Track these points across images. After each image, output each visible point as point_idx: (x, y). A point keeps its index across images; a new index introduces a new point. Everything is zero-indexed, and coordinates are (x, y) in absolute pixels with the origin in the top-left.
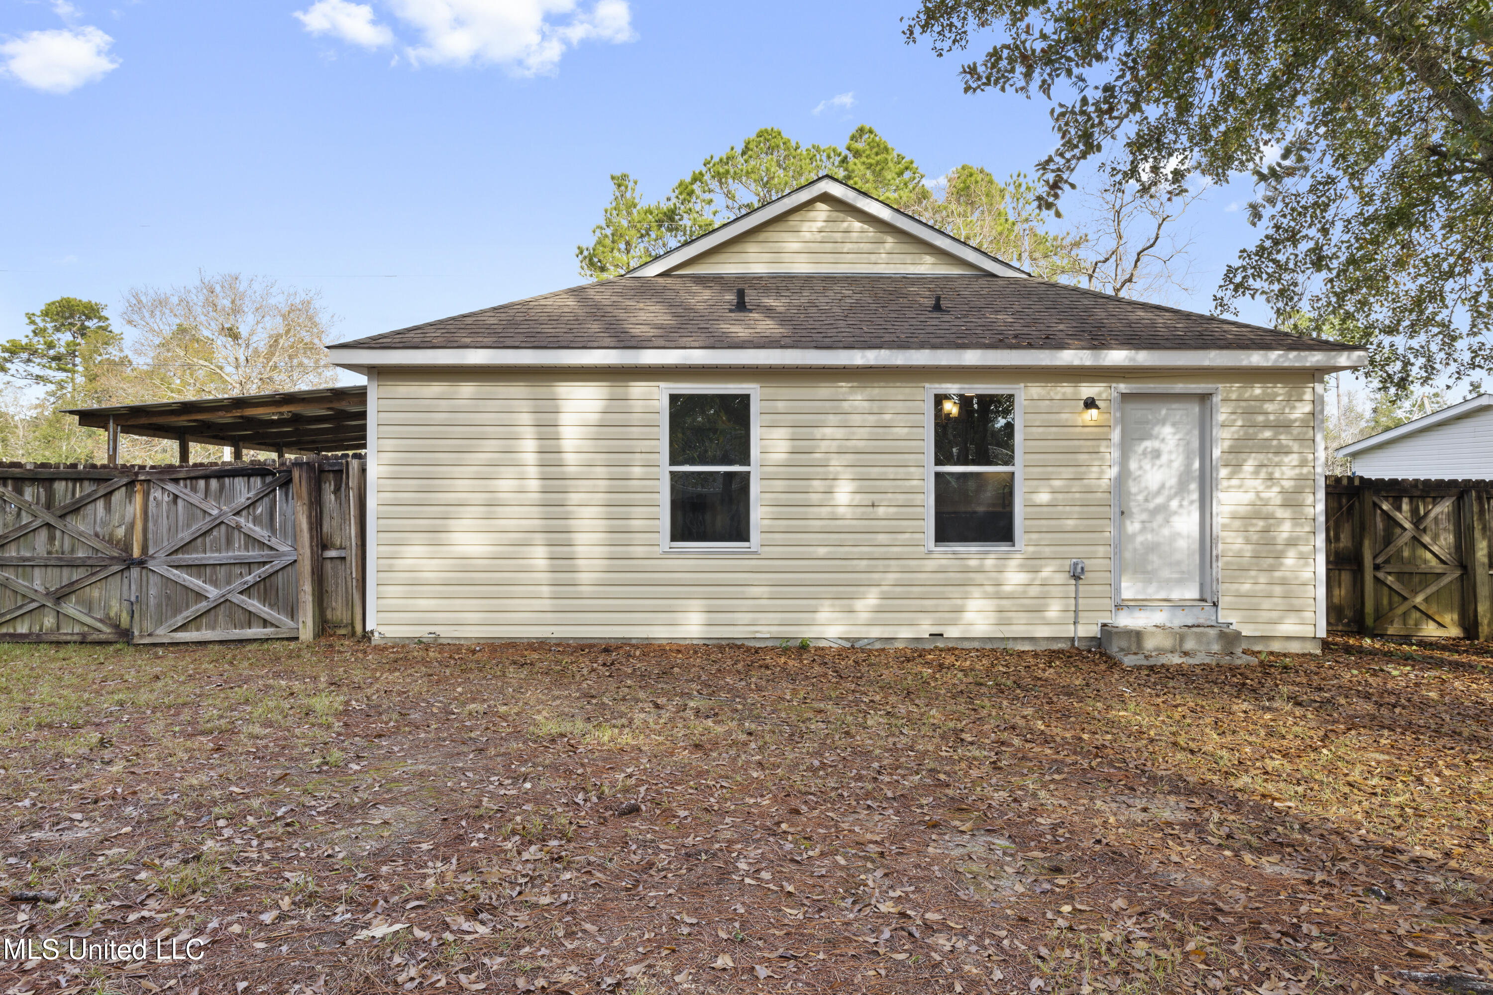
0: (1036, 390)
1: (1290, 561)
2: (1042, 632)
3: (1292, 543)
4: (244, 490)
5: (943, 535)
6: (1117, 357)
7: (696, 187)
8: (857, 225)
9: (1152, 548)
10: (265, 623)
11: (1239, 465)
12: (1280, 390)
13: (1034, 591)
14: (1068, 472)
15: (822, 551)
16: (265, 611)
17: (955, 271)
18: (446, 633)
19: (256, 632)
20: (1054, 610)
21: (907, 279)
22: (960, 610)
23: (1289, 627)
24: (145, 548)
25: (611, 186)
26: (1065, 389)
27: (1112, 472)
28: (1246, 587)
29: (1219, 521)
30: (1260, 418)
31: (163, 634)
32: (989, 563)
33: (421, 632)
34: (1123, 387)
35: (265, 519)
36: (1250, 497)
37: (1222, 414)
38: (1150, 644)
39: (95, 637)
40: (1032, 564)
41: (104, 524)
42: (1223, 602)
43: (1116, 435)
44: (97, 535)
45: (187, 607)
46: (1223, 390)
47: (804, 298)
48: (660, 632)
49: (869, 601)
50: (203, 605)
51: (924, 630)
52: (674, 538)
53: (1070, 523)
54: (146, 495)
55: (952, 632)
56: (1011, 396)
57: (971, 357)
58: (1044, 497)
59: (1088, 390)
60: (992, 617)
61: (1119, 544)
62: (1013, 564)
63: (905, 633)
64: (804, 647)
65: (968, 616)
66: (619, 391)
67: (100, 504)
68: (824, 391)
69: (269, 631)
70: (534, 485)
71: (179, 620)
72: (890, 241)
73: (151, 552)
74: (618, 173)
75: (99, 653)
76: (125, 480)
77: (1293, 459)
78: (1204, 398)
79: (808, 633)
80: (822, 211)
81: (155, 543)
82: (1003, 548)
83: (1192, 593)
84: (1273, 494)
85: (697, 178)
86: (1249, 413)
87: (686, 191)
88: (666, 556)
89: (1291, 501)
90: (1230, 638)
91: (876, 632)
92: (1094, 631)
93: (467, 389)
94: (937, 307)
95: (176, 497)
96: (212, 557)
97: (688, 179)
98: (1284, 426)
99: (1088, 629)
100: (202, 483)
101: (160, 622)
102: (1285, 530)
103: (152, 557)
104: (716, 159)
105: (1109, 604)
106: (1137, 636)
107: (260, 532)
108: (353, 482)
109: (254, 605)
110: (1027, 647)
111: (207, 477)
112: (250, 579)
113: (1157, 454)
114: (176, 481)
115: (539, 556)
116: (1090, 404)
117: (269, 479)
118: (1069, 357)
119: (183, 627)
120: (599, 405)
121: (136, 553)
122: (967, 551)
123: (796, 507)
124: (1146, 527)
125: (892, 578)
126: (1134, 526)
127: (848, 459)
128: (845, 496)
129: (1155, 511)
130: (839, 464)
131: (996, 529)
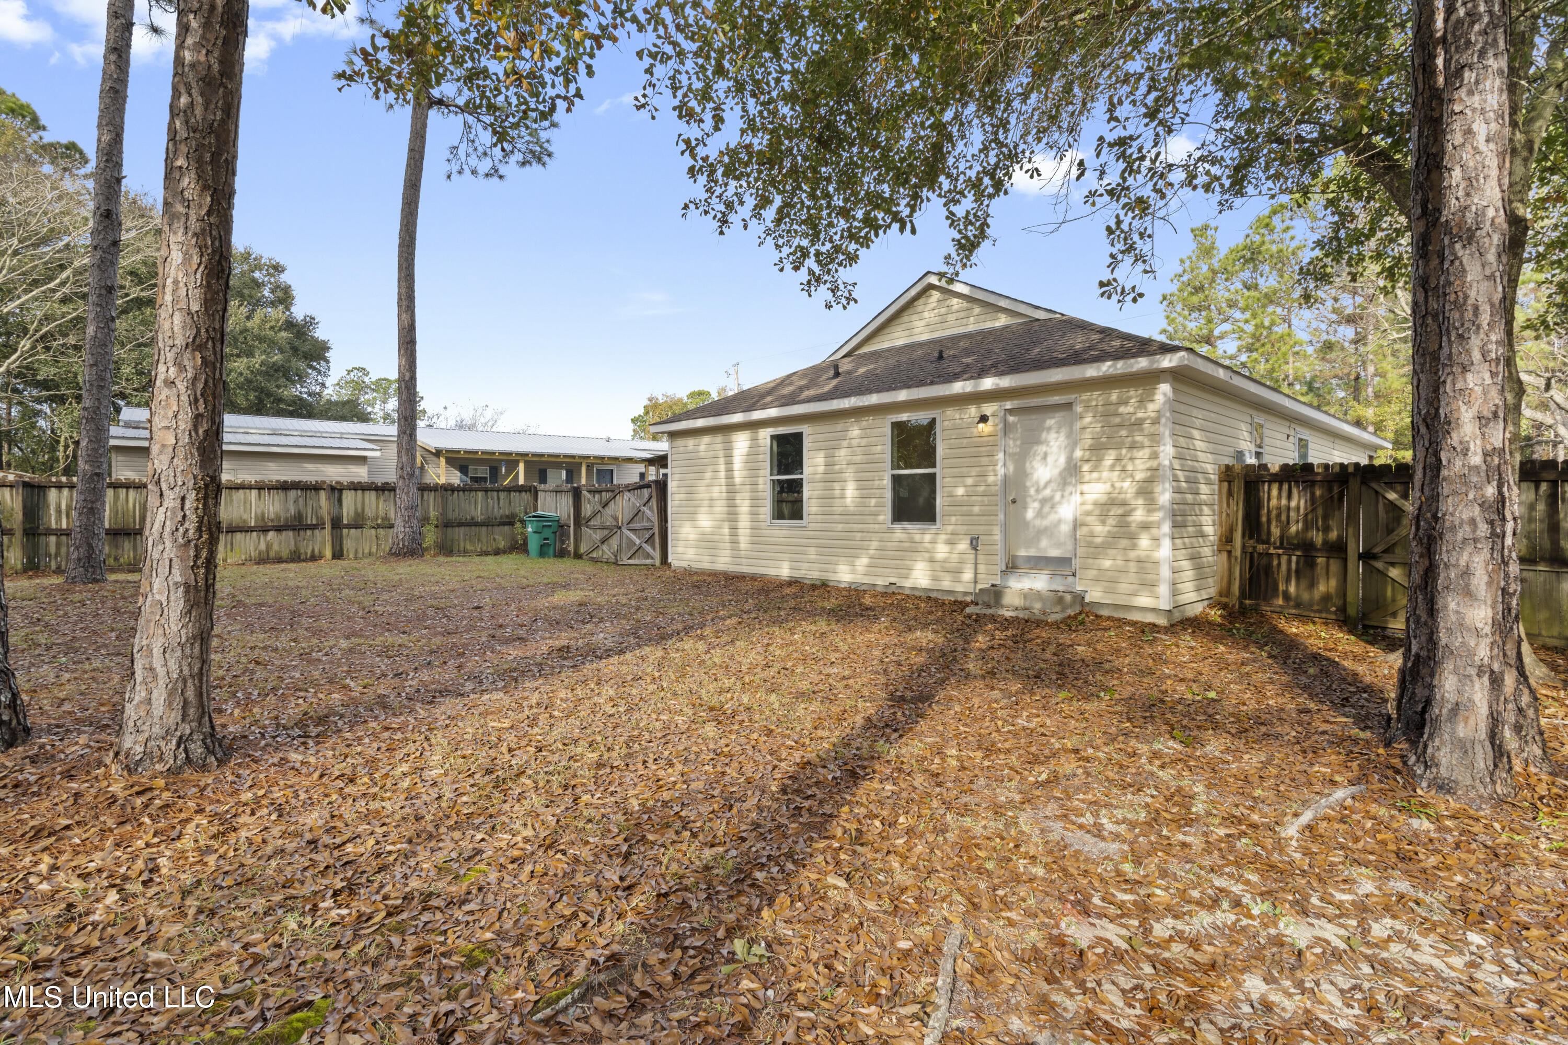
0: (950, 412)
1: (1144, 542)
2: (960, 588)
3: (1145, 526)
5: (896, 518)
8: (955, 301)
11: (1100, 460)
12: (1134, 394)
13: (955, 558)
14: (974, 471)
15: (840, 527)
18: (694, 565)
20: (968, 576)
21: (992, 332)
22: (909, 569)
23: (1144, 601)
26: (972, 410)
27: (1004, 471)
28: (1107, 563)
29: (1081, 508)
30: (1117, 420)
32: (927, 538)
33: (686, 564)
34: (1008, 405)
36: (1107, 487)
39: (610, 560)
40: (951, 538)
42: (1085, 573)
43: (1002, 442)
46: (1086, 400)
47: (892, 362)
48: (772, 572)
49: (862, 562)
51: (892, 578)
52: (773, 519)
53: (976, 509)
54: (623, 497)
55: (908, 584)
56: (932, 422)
57: (902, 395)
58: (961, 491)
59: (989, 409)
60: (929, 575)
61: (1005, 524)
63: (880, 582)
65: (913, 574)
66: (754, 435)
68: (840, 425)
70: (725, 489)
72: (976, 307)
76: (618, 491)
77: (1146, 453)
78: (1068, 407)
80: (936, 295)
82: (932, 527)
84: (1127, 485)
86: (1107, 415)
88: (770, 528)
89: (1146, 491)
91: (866, 580)
98: (1135, 425)
99: (980, 588)
101: (625, 555)
102: (1139, 515)
105: (997, 569)
111: (636, 489)
115: (726, 527)
116: (984, 419)
118: (959, 387)
120: (748, 443)
122: (913, 528)
123: (827, 499)
124: (1040, 514)
125: (875, 544)
126: (1030, 514)
127: (852, 469)
128: (851, 492)
129: (1044, 501)
130: (849, 474)
131: (926, 514)
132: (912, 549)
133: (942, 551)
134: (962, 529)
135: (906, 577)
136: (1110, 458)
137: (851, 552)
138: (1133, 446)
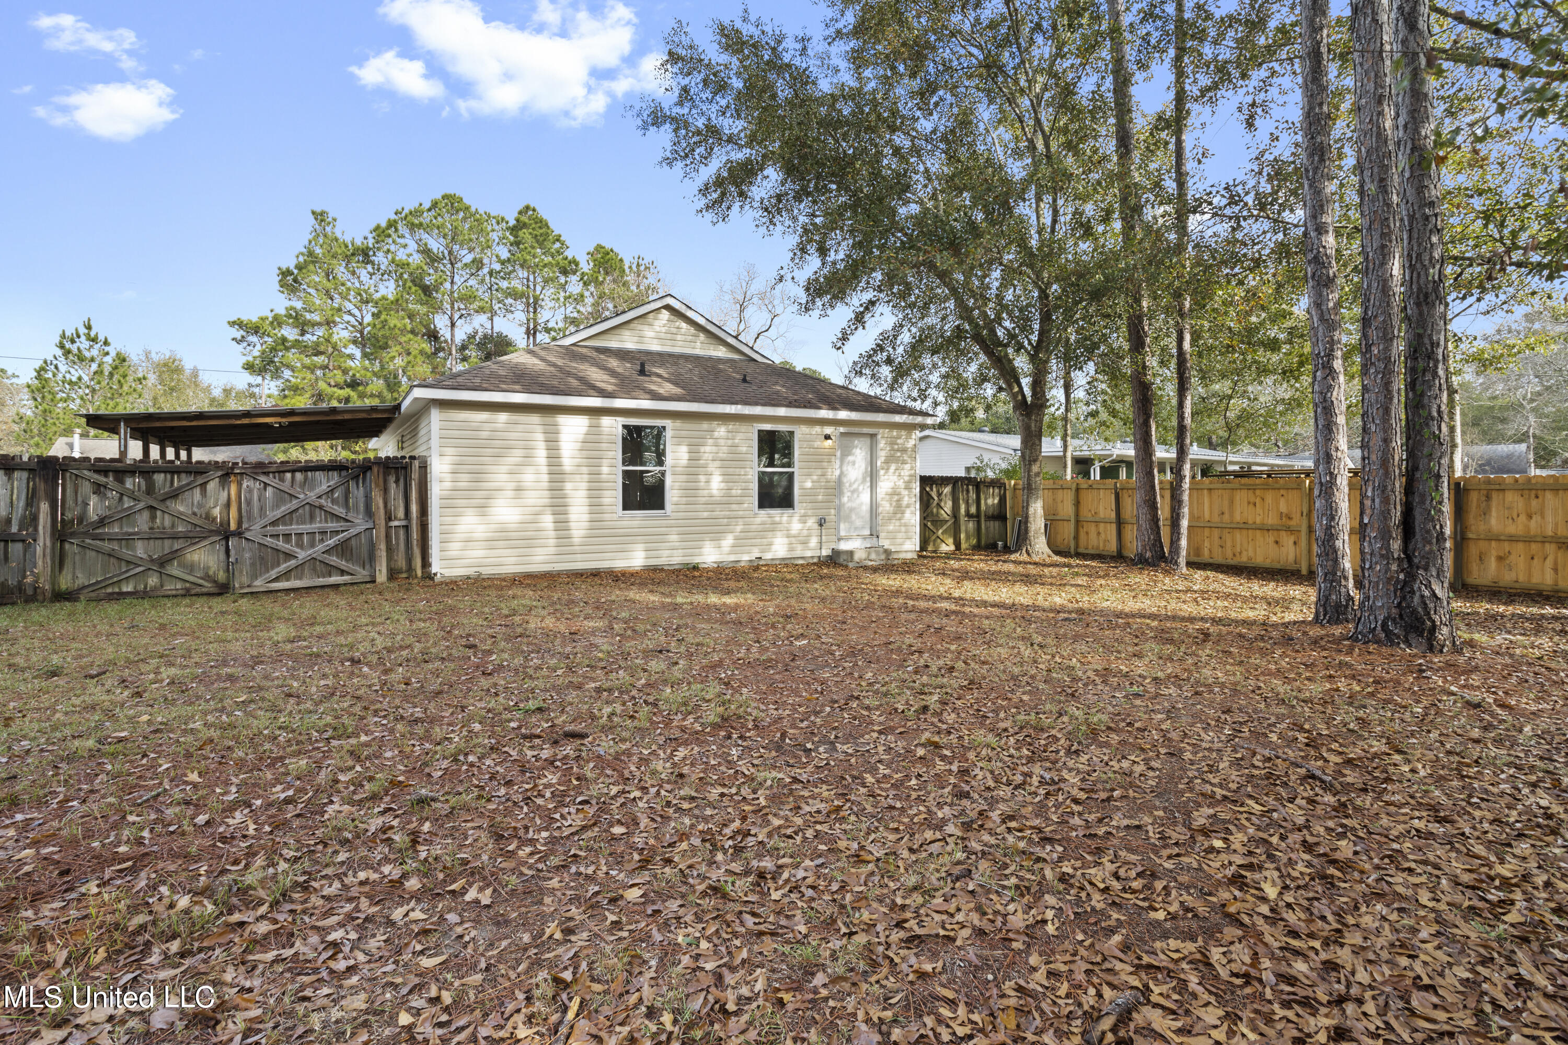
0: (806, 430)
1: (906, 515)
2: (809, 554)
3: (908, 506)
4: (324, 481)
5: (761, 506)
6: (843, 414)
7: (391, 231)
8: (684, 325)
9: (852, 510)
10: (343, 572)
11: (888, 469)
12: (903, 433)
13: (805, 532)
14: (819, 472)
15: (706, 514)
16: (343, 564)
17: (736, 356)
18: (486, 571)
19: (335, 579)
20: (814, 542)
22: (771, 544)
23: (905, 547)
24: (240, 523)
25: (312, 220)
26: (817, 429)
27: (837, 473)
28: (891, 528)
29: (879, 497)
30: (896, 446)
31: (259, 584)
32: (785, 519)
33: (470, 572)
34: (842, 430)
35: (341, 500)
36: (891, 485)
37: (882, 444)
38: (857, 557)
39: (198, 590)
40: (803, 519)
41: (200, 506)
42: (882, 535)
43: (838, 454)
44: (195, 514)
45: (278, 565)
46: (883, 433)
48: (619, 564)
49: (728, 541)
50: (293, 563)
51: (756, 553)
52: (625, 508)
53: (820, 498)
54: (240, 485)
55: (768, 556)
56: (792, 433)
58: (809, 484)
59: (828, 430)
60: (785, 548)
61: (839, 508)
62: (796, 519)
63: (746, 558)
64: (695, 568)
65: (774, 548)
66: (594, 422)
67: (197, 492)
68: (705, 425)
69: (346, 578)
70: (546, 477)
71: (273, 573)
72: (702, 336)
73: (245, 526)
74: (318, 210)
75: (199, 603)
76: (220, 473)
77: (907, 466)
78: (873, 436)
79: (696, 560)
80: (665, 314)
81: (249, 519)
82: (790, 511)
83: (867, 532)
84: (901, 483)
85: (392, 224)
86: (892, 444)
87: (381, 233)
88: (621, 518)
89: (907, 487)
90: (887, 552)
91: (733, 558)
92: (829, 552)
93: (503, 417)
94: (744, 380)
95: (266, 485)
96: (295, 528)
97: (384, 224)
98: (904, 450)
99: (825, 552)
100: (289, 475)
101: (255, 577)
102: (905, 500)
103: (247, 529)
104: (406, 211)
105: (834, 538)
106: (851, 553)
107: (340, 510)
108: (415, 475)
109: (334, 560)
110: (801, 562)
111: (293, 471)
112: (331, 542)
113: (854, 463)
114: (266, 474)
115: (548, 521)
116: (827, 437)
117: (344, 473)
119: (276, 580)
120: (584, 430)
121: (233, 526)
122: (776, 513)
123: (691, 490)
124: (850, 500)
125: (739, 528)
126: (845, 499)
127: (718, 463)
128: (716, 484)
129: (853, 492)
130: (713, 467)
131: (786, 501)
132: (773, 528)
133: (796, 526)
134: (810, 512)
135: (769, 550)
136: (893, 467)
137: (717, 535)
138: (904, 462)
